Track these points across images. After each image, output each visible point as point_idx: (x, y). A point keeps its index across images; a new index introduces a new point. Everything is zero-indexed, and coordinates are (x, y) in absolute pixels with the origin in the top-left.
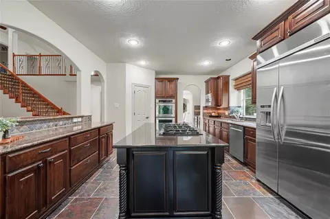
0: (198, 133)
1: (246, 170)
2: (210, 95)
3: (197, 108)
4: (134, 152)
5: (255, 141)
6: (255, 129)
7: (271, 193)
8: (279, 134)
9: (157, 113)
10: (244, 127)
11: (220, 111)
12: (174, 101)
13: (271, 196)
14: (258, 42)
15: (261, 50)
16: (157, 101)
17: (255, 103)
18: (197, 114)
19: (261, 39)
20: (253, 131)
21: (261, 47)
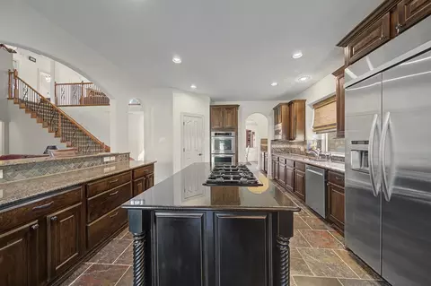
0: (256, 182)
1: (329, 229)
2: (280, 125)
3: (264, 141)
4: (157, 214)
5: (342, 191)
6: (343, 174)
7: (370, 274)
8: (383, 185)
9: (213, 149)
10: (327, 171)
11: (292, 146)
12: (233, 133)
13: (371, 279)
14: (347, 50)
15: (351, 60)
16: (213, 133)
17: (343, 136)
18: (264, 149)
19: (351, 44)
20: (340, 177)
21: (352, 55)
